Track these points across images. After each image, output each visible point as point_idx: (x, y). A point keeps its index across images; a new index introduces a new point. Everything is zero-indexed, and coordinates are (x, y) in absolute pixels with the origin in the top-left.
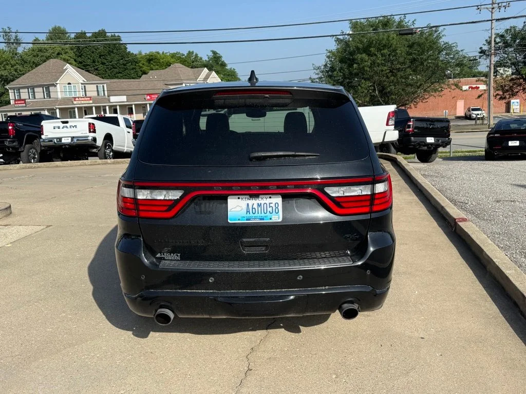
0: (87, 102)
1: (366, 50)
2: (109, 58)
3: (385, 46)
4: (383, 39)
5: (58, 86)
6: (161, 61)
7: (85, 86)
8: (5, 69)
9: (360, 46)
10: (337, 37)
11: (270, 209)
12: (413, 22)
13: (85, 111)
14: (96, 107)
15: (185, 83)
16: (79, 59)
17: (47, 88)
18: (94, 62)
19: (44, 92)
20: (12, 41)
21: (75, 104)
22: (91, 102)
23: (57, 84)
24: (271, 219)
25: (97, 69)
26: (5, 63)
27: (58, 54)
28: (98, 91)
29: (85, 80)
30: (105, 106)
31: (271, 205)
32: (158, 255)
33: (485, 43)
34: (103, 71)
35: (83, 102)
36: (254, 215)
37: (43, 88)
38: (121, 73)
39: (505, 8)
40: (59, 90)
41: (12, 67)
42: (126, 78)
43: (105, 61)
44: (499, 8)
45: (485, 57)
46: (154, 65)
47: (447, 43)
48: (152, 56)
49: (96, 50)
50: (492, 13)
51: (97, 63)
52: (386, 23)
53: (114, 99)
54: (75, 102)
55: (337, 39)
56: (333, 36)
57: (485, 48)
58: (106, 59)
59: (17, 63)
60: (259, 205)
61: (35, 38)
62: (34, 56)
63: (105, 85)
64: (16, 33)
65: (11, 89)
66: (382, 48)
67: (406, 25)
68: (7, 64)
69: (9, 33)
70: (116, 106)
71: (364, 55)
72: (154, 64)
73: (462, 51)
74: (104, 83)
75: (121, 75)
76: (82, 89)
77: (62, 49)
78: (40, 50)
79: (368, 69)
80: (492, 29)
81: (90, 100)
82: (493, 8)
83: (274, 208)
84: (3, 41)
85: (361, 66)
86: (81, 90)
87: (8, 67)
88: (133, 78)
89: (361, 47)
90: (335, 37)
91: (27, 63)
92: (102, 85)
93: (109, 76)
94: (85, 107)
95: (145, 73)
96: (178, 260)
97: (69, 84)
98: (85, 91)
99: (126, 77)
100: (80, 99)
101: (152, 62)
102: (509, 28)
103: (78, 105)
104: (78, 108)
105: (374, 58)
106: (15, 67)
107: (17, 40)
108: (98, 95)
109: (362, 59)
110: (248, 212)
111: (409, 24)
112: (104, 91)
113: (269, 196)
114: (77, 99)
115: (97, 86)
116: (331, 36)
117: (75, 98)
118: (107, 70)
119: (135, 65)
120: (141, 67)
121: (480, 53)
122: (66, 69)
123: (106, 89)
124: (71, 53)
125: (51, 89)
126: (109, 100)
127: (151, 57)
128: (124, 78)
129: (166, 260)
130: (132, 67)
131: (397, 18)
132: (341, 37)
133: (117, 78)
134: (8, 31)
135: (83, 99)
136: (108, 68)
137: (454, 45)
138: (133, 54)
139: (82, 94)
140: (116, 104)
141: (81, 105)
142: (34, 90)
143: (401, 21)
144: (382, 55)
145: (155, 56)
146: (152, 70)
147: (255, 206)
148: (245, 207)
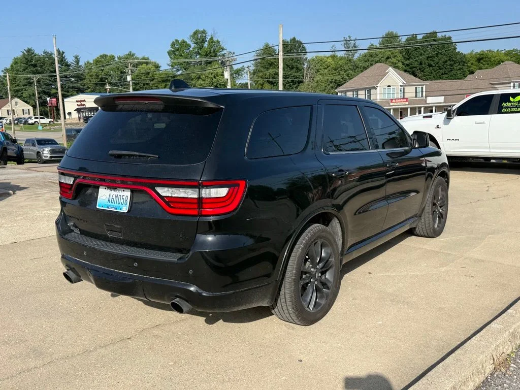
0: (403, 103)
2: (436, 59)
5: (378, 88)
6: (493, 59)
7: (404, 88)
8: (339, 75)
11: (122, 201)
13: (401, 112)
14: (411, 108)
15: (513, 82)
16: (407, 62)
17: (369, 90)
18: (421, 64)
19: (365, 95)
20: (351, 49)
21: (391, 106)
22: (407, 103)
23: (377, 87)
24: (121, 209)
25: (423, 71)
26: (339, 69)
27: (388, 58)
28: (416, 92)
29: (405, 83)
30: (420, 108)
31: (124, 197)
32: (71, 228)
34: (429, 73)
35: (399, 104)
36: (112, 204)
37: (365, 90)
38: (447, 74)
40: (378, 92)
41: (345, 72)
42: (451, 79)
43: (432, 63)
46: (484, 65)
48: (482, 54)
49: (425, 52)
51: (423, 66)
53: (430, 100)
54: (391, 104)
58: (433, 61)
59: (350, 68)
60: (117, 196)
61: (370, 45)
62: (366, 61)
63: (424, 87)
64: (354, 40)
65: (339, 92)
68: (341, 70)
69: (349, 41)
70: (432, 107)
72: (484, 63)
74: (423, 85)
75: (447, 76)
76: (401, 91)
77: (392, 53)
78: (371, 56)
81: (407, 101)
83: (125, 200)
84: (343, 49)
86: (399, 92)
87: (341, 73)
88: (459, 79)
91: (358, 67)
92: (421, 87)
93: (434, 77)
94: (401, 109)
95: (472, 73)
97: (389, 86)
98: (404, 93)
99: (452, 77)
100: (397, 101)
101: (481, 61)
103: (394, 107)
104: (394, 109)
106: (347, 72)
107: (355, 47)
108: (416, 96)
110: (109, 201)
112: (422, 92)
113: (123, 189)
114: (394, 101)
115: (416, 88)
117: (392, 100)
118: (433, 71)
119: (464, 65)
120: (469, 67)
122: (388, 72)
123: (424, 90)
124: (400, 57)
125: (373, 91)
126: (426, 101)
127: (482, 56)
128: (449, 79)
129: (74, 232)
130: (458, 68)
133: (442, 78)
134: (349, 39)
135: (399, 100)
136: (434, 69)
138: (462, 53)
139: (400, 95)
140: (432, 105)
141: (397, 107)
142: (358, 93)
145: (486, 54)
146: (480, 69)
147: (114, 197)
148: (108, 197)
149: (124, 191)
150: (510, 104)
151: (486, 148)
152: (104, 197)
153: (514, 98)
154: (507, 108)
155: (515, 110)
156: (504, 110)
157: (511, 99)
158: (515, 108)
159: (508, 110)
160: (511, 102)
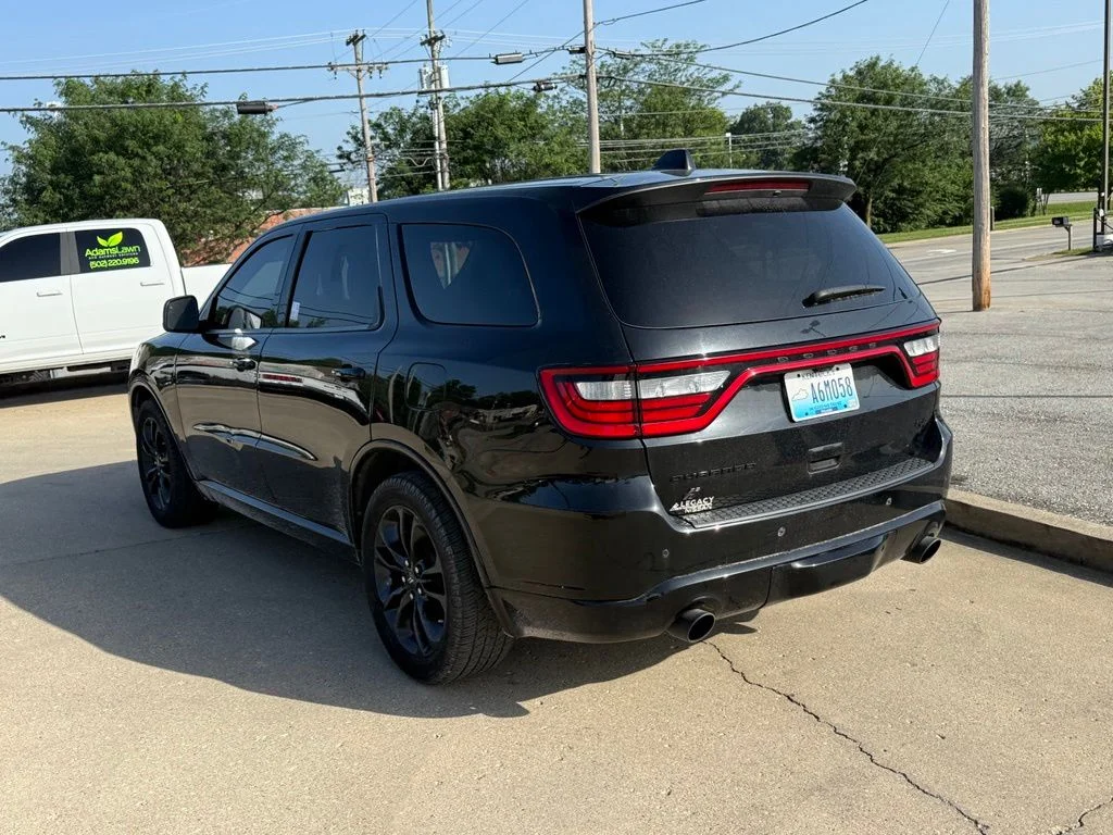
1: (115, 144)
3: (157, 138)
4: (152, 122)
9: (102, 135)
10: (26, 113)
11: (841, 390)
12: (202, 88)
24: (845, 406)
31: (841, 382)
32: (675, 507)
33: (348, 138)
36: (824, 403)
39: (380, 71)
44: (370, 70)
45: (350, 166)
47: (286, 135)
50: (359, 79)
52: (149, 87)
55: (28, 117)
56: (15, 110)
57: (350, 147)
66: (151, 141)
67: (188, 94)
71: (112, 156)
73: (318, 151)
79: (129, 186)
80: (362, 111)
82: (359, 71)
83: (845, 386)
85: (109, 179)
89: (101, 138)
90: (19, 114)
96: (709, 510)
102: (388, 110)
105: (136, 162)
109: (111, 166)
110: (814, 398)
111: (195, 92)
113: (835, 367)
116: (9, 111)
121: (340, 157)
129: (687, 514)
131: (166, 80)
132: (35, 114)
137: (302, 139)
143: (176, 86)
144: (157, 156)
147: (822, 387)
148: (810, 392)
149: (838, 369)
150: (103, 252)
151: (72, 346)
152: (803, 395)
153: (106, 239)
154: (98, 259)
155: (115, 262)
156: (93, 264)
157: (101, 241)
158: (116, 258)
159: (103, 264)
160: (103, 247)
